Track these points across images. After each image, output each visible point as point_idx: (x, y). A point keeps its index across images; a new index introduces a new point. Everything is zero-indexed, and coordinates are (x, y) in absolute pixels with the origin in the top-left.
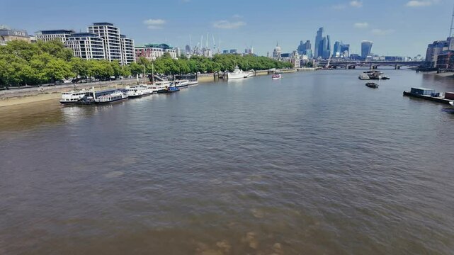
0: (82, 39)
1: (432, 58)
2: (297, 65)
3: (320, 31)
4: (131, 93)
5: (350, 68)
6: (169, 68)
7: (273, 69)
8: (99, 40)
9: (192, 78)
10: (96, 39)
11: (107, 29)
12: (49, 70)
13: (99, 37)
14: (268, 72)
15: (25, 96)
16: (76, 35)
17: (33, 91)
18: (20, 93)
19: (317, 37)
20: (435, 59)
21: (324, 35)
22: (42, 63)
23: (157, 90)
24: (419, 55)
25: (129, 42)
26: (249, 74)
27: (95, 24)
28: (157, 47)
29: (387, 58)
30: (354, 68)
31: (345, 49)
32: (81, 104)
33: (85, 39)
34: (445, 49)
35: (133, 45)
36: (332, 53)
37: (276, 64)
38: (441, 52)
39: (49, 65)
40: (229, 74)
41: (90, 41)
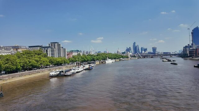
0: (47, 49)
1: (186, 52)
2: (130, 57)
3: (134, 43)
4: (77, 71)
5: (151, 57)
6: (83, 59)
7: (122, 59)
8: (53, 49)
9: (93, 63)
10: (52, 49)
11: (57, 45)
12: (41, 62)
13: (53, 48)
14: (120, 60)
15: (32, 74)
16: (44, 47)
17: (35, 71)
18: (30, 72)
19: (133, 46)
20: (188, 52)
21: (136, 45)
22: (39, 59)
23: (85, 69)
24: (176, 51)
25: (65, 50)
26: (114, 61)
27: (51, 43)
28: (75, 51)
29: (164, 53)
30: (153, 57)
31: (145, 50)
32: (59, 76)
33: (48, 49)
34: (191, 48)
35: (66, 51)
36: (140, 52)
37: (122, 56)
38: (190, 50)
39: (41, 60)
40: (106, 61)
41: (50, 50)
